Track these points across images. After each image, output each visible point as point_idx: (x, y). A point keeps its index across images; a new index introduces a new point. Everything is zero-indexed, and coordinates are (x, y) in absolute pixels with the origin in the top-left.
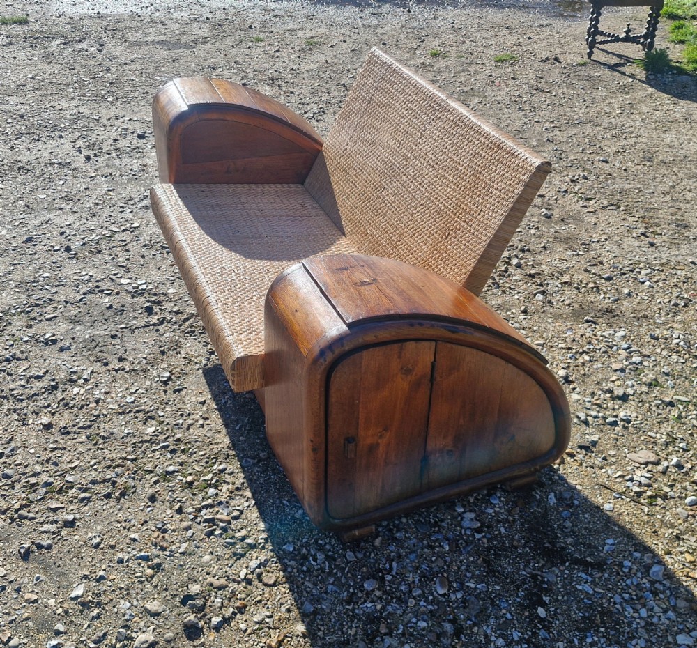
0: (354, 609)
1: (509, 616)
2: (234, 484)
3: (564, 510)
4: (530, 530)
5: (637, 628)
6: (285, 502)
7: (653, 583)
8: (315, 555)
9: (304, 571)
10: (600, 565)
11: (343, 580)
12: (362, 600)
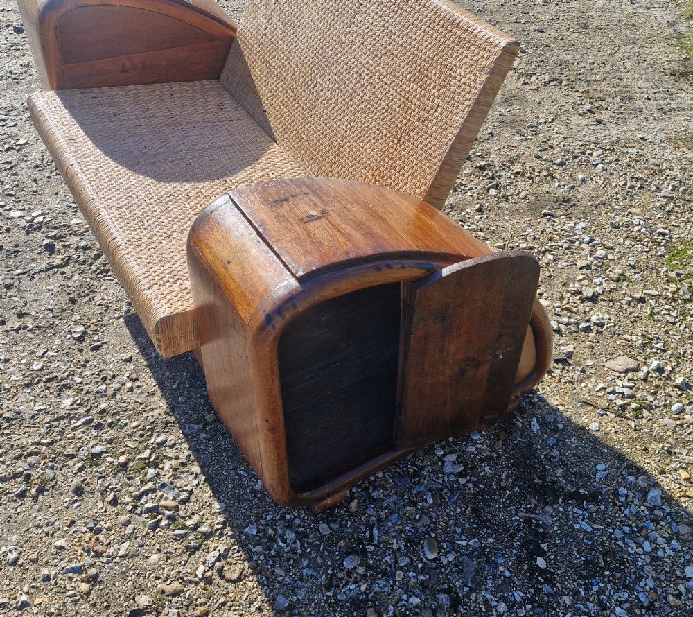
0: (335, 594)
1: (507, 574)
2: (177, 458)
3: (548, 437)
4: (516, 465)
5: (643, 566)
6: (241, 472)
7: (651, 509)
8: (284, 534)
9: (272, 556)
10: (594, 497)
11: (319, 561)
12: (344, 581)
